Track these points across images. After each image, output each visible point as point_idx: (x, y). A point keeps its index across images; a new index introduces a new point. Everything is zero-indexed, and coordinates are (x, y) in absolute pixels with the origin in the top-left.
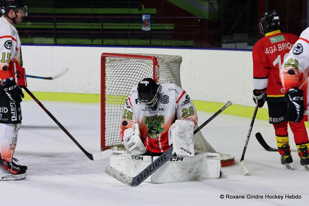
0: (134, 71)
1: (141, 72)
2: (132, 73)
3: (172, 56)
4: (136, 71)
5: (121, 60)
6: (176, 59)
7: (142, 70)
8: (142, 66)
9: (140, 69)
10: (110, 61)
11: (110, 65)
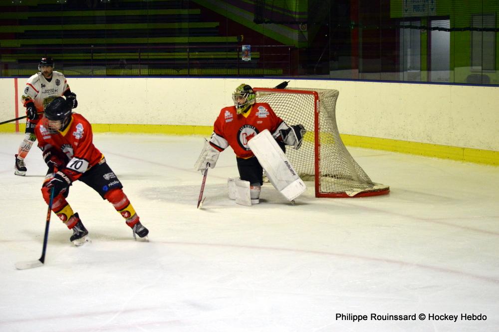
0: (283, 104)
1: (291, 106)
2: (282, 107)
3: (332, 90)
4: (286, 105)
5: (270, 94)
6: (335, 93)
7: (292, 103)
8: (291, 100)
9: (290, 103)
10: (261, 95)
11: (260, 99)
